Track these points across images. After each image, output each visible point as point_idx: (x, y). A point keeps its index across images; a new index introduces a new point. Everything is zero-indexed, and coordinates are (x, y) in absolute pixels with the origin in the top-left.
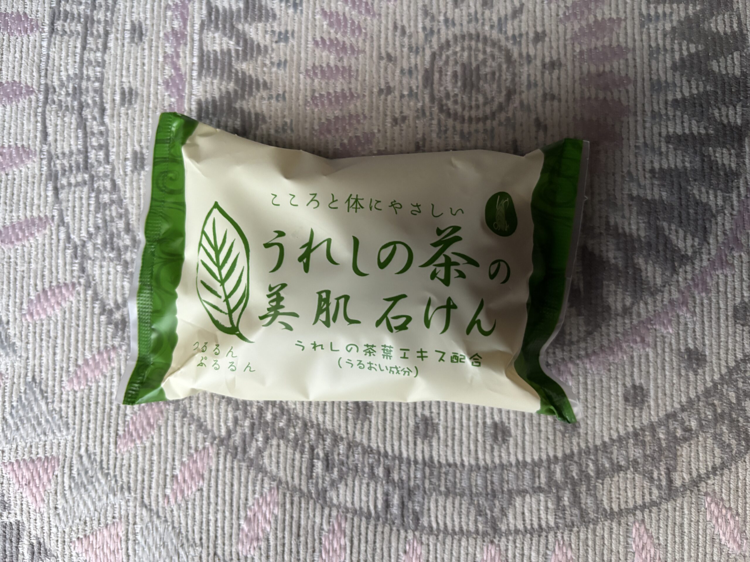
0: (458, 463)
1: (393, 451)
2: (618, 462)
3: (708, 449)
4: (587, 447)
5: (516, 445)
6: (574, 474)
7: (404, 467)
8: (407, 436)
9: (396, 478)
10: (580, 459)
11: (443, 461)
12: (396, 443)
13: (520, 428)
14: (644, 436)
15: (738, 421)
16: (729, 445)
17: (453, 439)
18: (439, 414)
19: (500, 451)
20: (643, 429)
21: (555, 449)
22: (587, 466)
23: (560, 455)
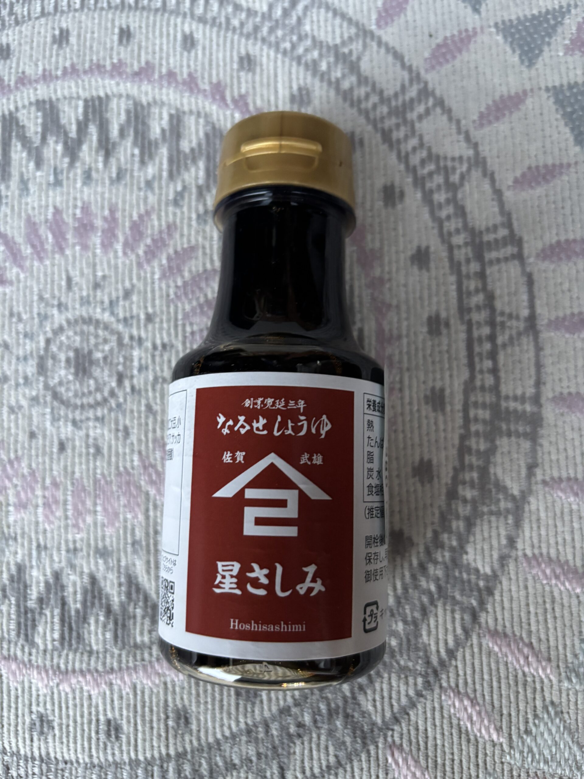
0: (74, 760)
1: (11, 748)
2: (232, 760)
3: (322, 746)
4: (200, 744)
5: (129, 743)
6: (187, 773)
7: (22, 763)
8: (24, 733)
9: (15, 774)
10: (193, 757)
11: (60, 758)
12: (13, 741)
13: (132, 725)
14: (257, 733)
15: (353, 717)
16: (344, 743)
17: (68, 736)
18: (53, 711)
19: (113, 749)
20: (255, 726)
21: (167, 746)
22: (200, 765)
23: (172, 752)
